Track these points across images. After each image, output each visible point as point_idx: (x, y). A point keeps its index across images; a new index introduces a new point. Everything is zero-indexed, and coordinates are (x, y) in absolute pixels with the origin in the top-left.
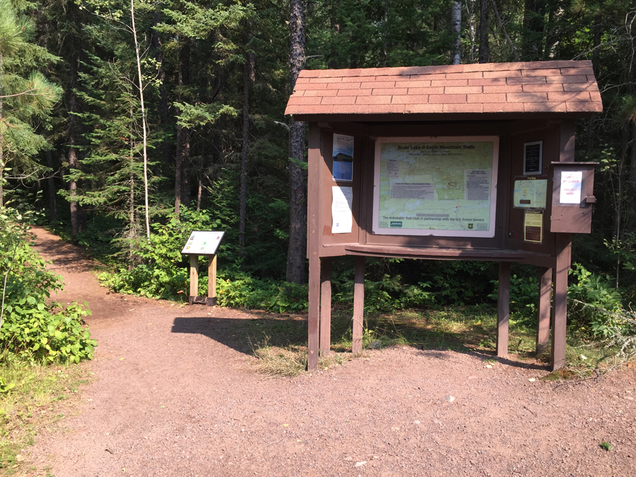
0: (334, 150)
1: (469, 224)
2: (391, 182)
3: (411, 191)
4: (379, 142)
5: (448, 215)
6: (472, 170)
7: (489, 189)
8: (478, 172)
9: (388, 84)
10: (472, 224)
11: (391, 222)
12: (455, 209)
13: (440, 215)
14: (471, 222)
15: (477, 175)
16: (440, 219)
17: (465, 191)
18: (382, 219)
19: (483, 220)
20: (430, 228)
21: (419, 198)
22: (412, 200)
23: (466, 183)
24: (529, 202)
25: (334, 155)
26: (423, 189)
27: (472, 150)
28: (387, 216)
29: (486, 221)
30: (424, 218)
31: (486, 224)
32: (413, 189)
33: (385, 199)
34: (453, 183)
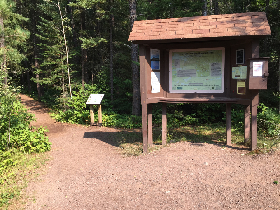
0: (151, 56)
1: (212, 87)
2: (177, 70)
3: (186, 73)
4: (171, 52)
5: (203, 84)
6: (213, 63)
7: (221, 71)
8: (216, 64)
9: (174, 26)
11: (178, 87)
12: (206, 81)
13: (199, 84)
14: (213, 86)
15: (215, 65)
16: (199, 85)
17: (210, 73)
18: (173, 86)
19: (218, 85)
20: (195, 90)
21: (189, 76)
22: (186, 77)
23: (210, 69)
24: (239, 76)
25: (151, 58)
26: (191, 72)
27: (213, 54)
28: (175, 85)
29: (220, 86)
30: (192, 85)
31: (220, 87)
32: (187, 72)
33: (174, 77)
34: (205, 69)
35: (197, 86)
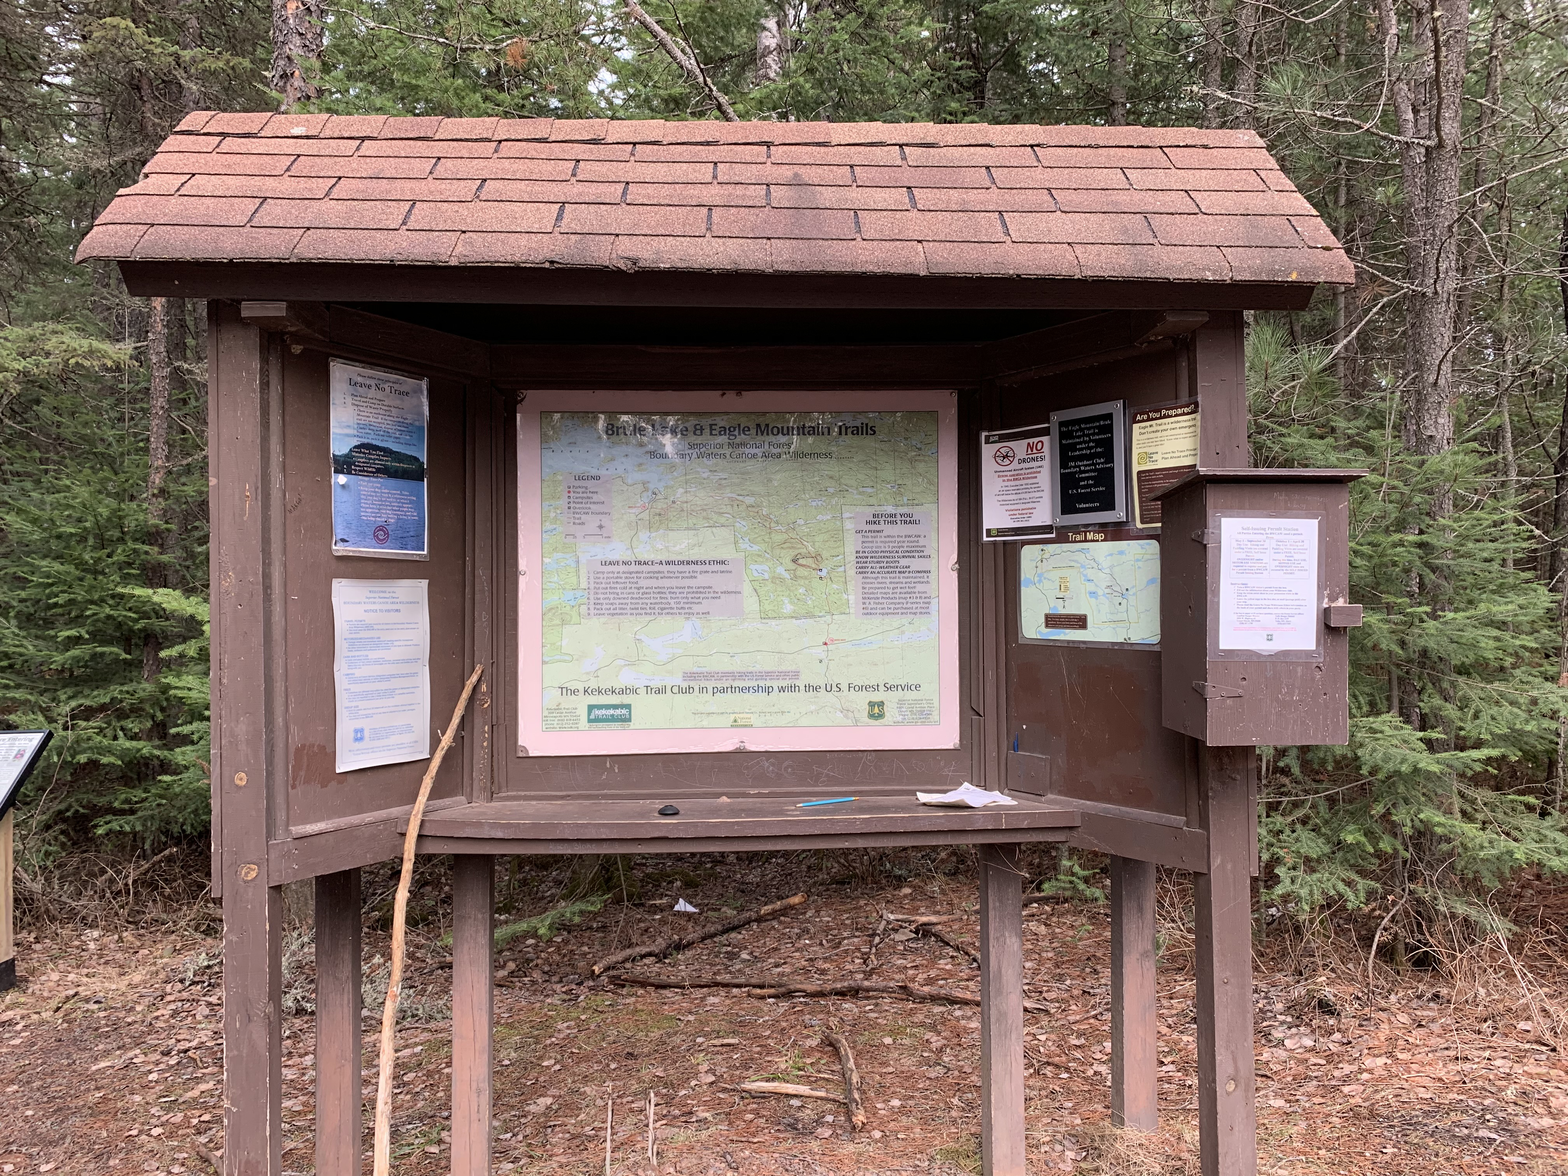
0: (334, 429)
1: (872, 704)
2: (583, 559)
3: (660, 590)
5: (796, 674)
6: (871, 511)
7: (933, 576)
8: (891, 519)
10: (881, 704)
12: (820, 652)
13: (769, 675)
14: (876, 697)
15: (889, 529)
16: (768, 690)
17: (851, 587)
18: (553, 697)
19: (917, 687)
20: (735, 725)
21: (689, 615)
22: (664, 622)
23: (852, 558)
24: (1080, 622)
26: (702, 580)
27: (868, 441)
28: (572, 686)
29: (928, 691)
30: (710, 685)
31: (930, 701)
32: (667, 583)
33: (564, 622)
34: (808, 556)
35: (746, 696)
